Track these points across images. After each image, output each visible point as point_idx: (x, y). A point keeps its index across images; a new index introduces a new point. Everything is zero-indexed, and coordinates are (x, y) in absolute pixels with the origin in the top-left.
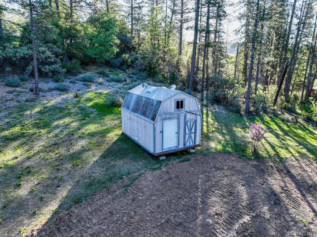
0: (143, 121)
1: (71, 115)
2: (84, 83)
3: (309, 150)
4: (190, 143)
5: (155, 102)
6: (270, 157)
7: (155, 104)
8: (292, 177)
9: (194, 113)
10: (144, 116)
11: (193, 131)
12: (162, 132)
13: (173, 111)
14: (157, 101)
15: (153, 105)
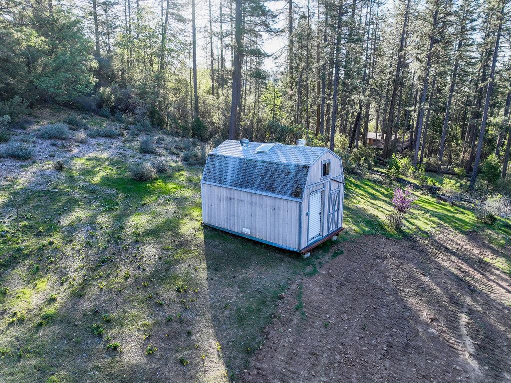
0: (269, 201)
1: (79, 205)
2: (52, 141)
3: (440, 218)
4: (333, 227)
5: (291, 168)
6: (414, 232)
7: (293, 171)
8: (454, 254)
9: (338, 180)
10: (271, 191)
11: (336, 208)
12: (308, 214)
13: (319, 181)
14: (298, 166)
15: (288, 173)
